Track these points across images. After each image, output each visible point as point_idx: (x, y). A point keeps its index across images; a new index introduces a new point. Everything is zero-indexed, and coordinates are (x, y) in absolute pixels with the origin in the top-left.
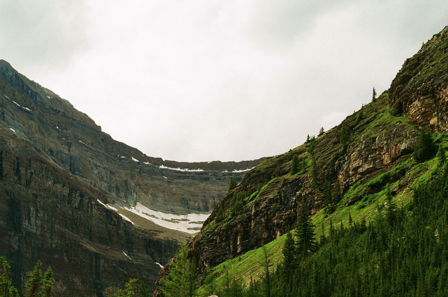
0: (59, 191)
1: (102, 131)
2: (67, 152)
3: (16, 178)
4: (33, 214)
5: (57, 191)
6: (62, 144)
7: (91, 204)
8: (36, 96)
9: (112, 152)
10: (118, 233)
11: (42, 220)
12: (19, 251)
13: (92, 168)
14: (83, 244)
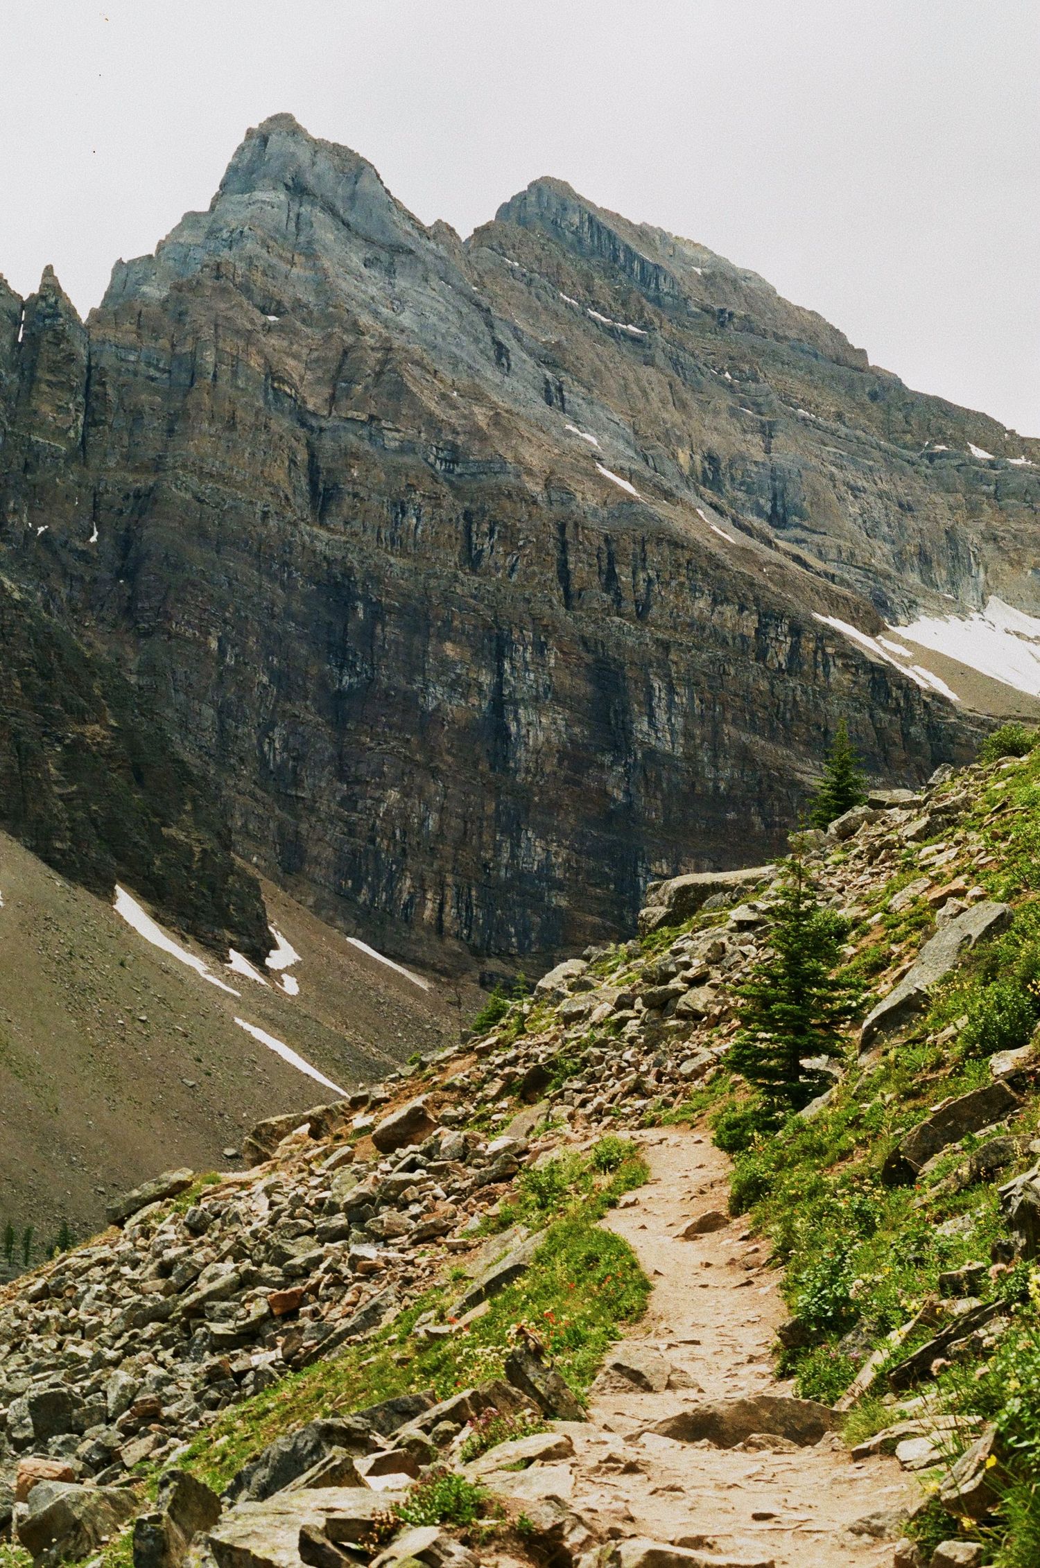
0: (729, 625)
1: (871, 364)
2: (760, 456)
3: (607, 598)
4: (660, 698)
5: (723, 626)
6: (745, 431)
7: (824, 654)
8: (657, 279)
9: (904, 432)
10: (906, 736)
11: (685, 716)
12: (629, 806)
13: (841, 499)
14: (805, 778)
